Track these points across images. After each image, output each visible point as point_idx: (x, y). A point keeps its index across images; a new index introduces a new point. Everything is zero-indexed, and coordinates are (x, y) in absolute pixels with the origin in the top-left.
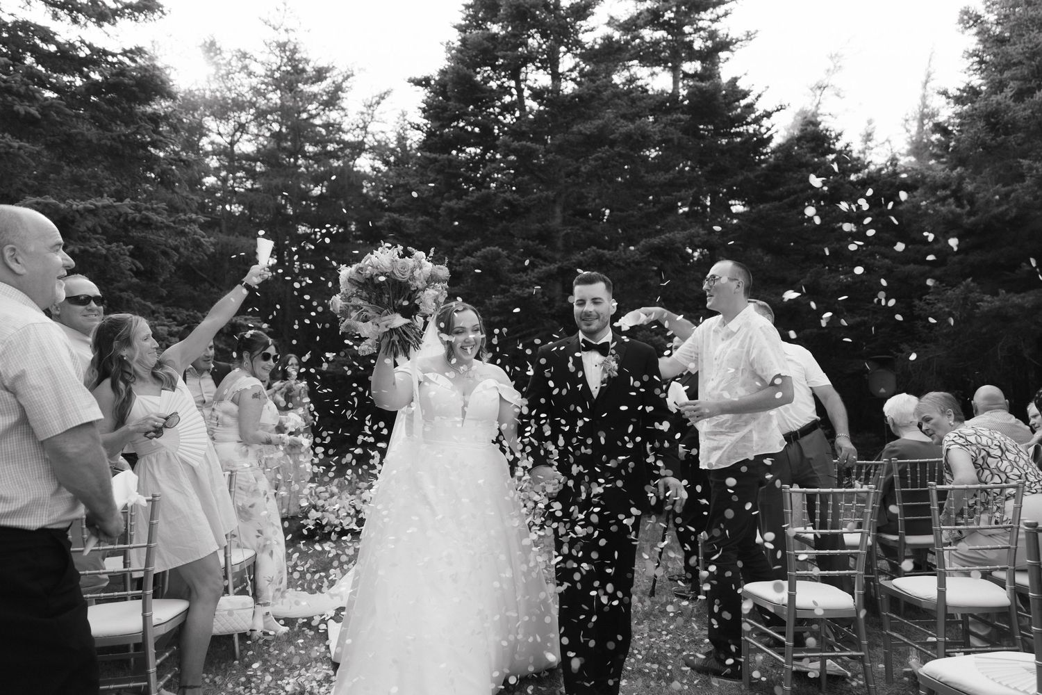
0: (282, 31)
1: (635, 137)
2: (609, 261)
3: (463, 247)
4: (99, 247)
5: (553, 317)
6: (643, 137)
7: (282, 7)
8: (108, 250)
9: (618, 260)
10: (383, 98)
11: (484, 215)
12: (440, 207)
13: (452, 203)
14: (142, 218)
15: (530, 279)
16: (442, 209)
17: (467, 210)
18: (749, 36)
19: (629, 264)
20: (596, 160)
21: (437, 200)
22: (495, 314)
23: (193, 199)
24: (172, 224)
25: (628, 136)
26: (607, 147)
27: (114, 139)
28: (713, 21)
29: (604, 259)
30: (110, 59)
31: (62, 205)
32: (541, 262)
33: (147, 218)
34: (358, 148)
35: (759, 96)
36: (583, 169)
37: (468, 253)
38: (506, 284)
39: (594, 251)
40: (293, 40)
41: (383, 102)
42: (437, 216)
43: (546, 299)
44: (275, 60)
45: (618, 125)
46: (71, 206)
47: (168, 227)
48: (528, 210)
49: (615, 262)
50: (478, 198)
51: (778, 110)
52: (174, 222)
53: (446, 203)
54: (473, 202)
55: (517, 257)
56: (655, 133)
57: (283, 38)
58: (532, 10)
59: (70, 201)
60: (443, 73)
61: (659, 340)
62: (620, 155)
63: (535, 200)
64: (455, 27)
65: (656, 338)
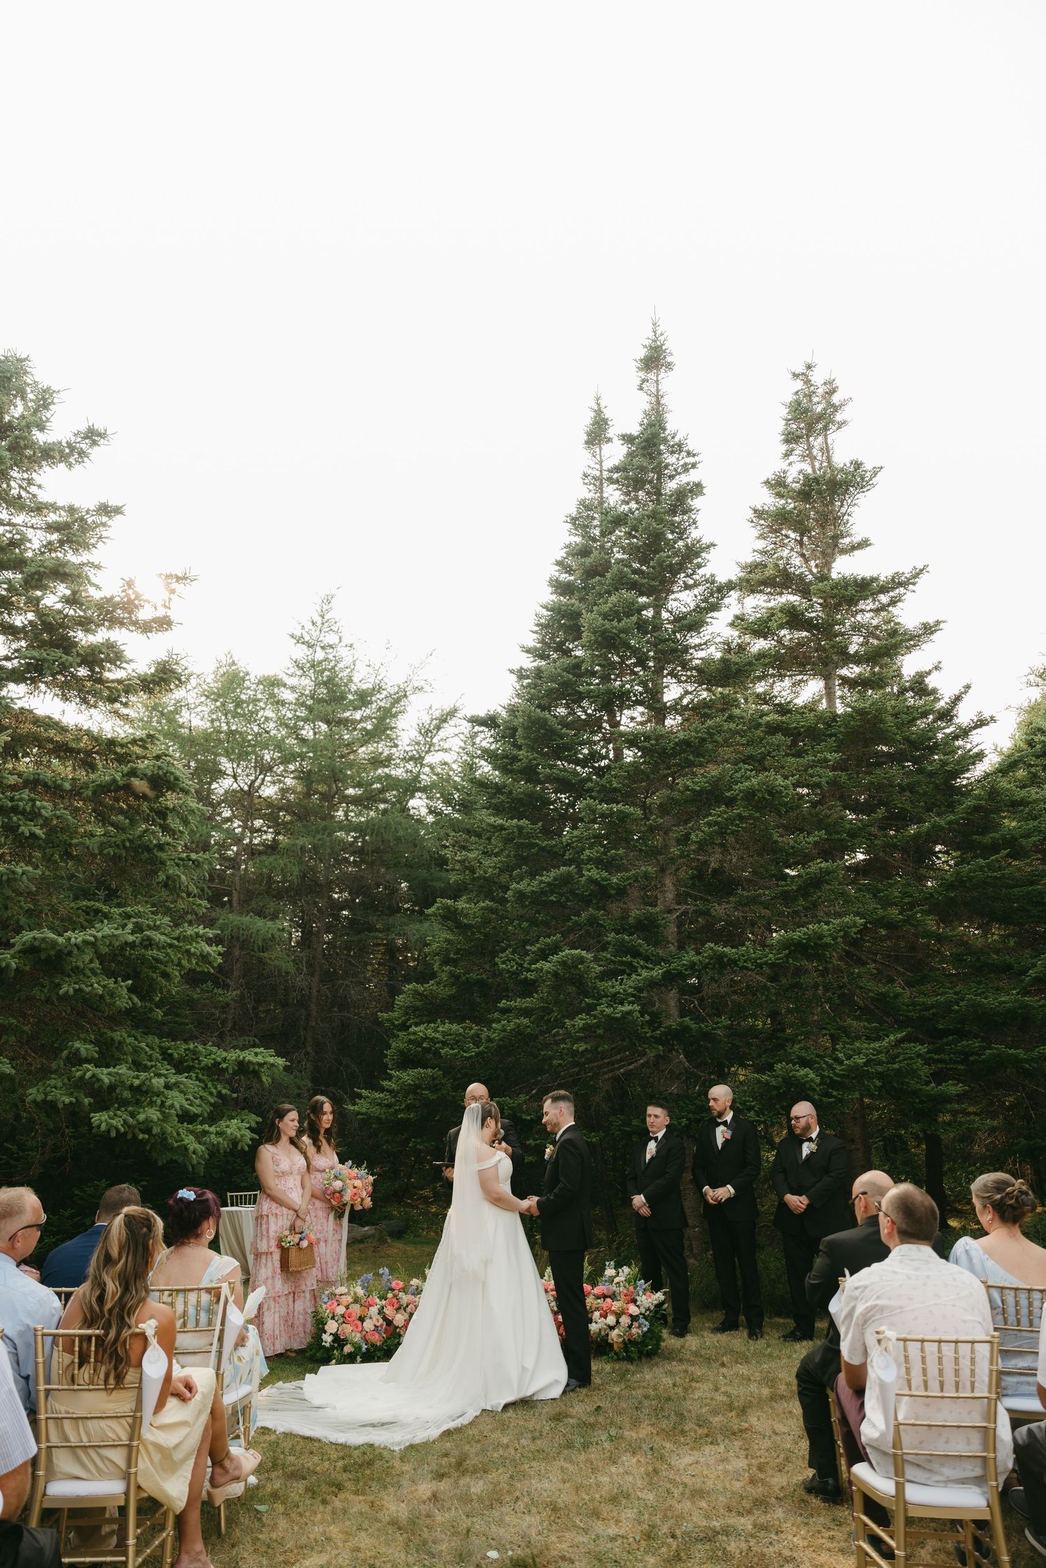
0: (318, 649)
1: (760, 795)
2: (734, 962)
3: (538, 945)
4: (96, 985)
5: (658, 1041)
6: (770, 793)
7: (319, 620)
8: (104, 987)
9: (745, 961)
10: (445, 721)
11: (563, 899)
12: (508, 889)
13: (522, 886)
14: (143, 940)
15: (624, 991)
16: (510, 893)
17: (543, 893)
18: (929, 629)
19: (760, 966)
20: (709, 824)
21: (504, 878)
22: (579, 1039)
23: (200, 905)
24: (176, 942)
25: (750, 795)
26: (723, 808)
27: (117, 846)
28: (877, 611)
29: (725, 960)
30: (118, 750)
31: (60, 940)
32: (642, 963)
33: (149, 939)
34: (411, 787)
35: (957, 699)
36: (693, 837)
37: (544, 955)
38: (593, 997)
39: (711, 949)
40: (330, 657)
41: (446, 725)
42: (503, 901)
43: (647, 1018)
44: (307, 683)
45: (738, 775)
46: (69, 939)
47: (171, 946)
48: (622, 892)
49: (741, 965)
50: (555, 879)
51: (976, 727)
52: (178, 939)
53: (514, 885)
54: (549, 884)
55: (609, 956)
56: (786, 788)
57: (320, 655)
58: (622, 635)
59: (69, 934)
60: (512, 710)
61: (806, 1075)
62: (740, 817)
63: (629, 878)
64: (528, 651)
65: (802, 1072)
